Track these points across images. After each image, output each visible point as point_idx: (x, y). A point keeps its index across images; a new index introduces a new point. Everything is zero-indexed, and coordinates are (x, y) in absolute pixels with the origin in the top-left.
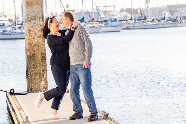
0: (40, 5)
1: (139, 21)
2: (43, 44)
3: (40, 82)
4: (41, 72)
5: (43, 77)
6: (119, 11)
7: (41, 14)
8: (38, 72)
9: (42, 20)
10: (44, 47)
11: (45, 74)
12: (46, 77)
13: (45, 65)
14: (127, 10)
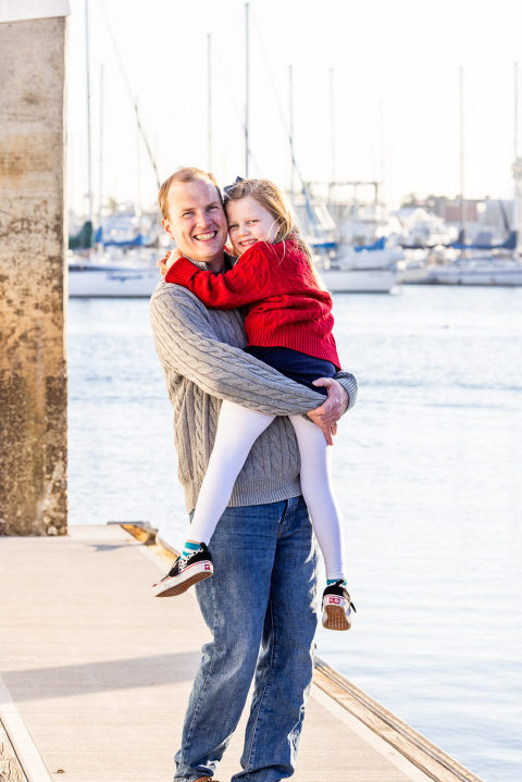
0: (50, 170)
1: (480, 253)
2: (55, 339)
3: (37, 499)
4: (42, 456)
5: (48, 476)
6: (397, 207)
7: (52, 209)
8: (28, 455)
9: (55, 235)
10: (57, 349)
11: (59, 466)
12: (60, 477)
13: (60, 426)
14: (432, 204)
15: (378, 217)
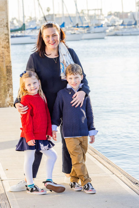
0: (4, 11)
1: (129, 27)
2: (8, 56)
3: (5, 98)
4: (6, 87)
5: (8, 92)
7: (5, 21)
8: (2, 87)
9: (6, 28)
10: (9, 58)
11: (11, 89)
12: (11, 92)
13: (10, 79)
14: (116, 14)
15: (101, 18)
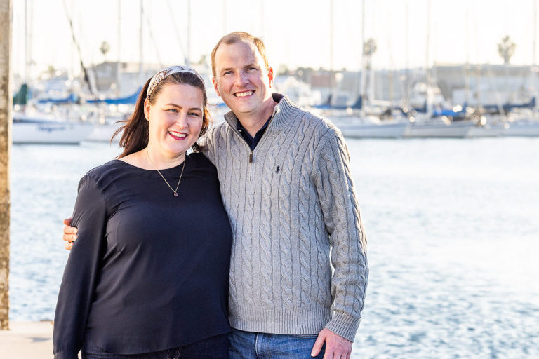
10: (3, 182)
12: (4, 281)
13: (4, 241)
14: (301, 73)
